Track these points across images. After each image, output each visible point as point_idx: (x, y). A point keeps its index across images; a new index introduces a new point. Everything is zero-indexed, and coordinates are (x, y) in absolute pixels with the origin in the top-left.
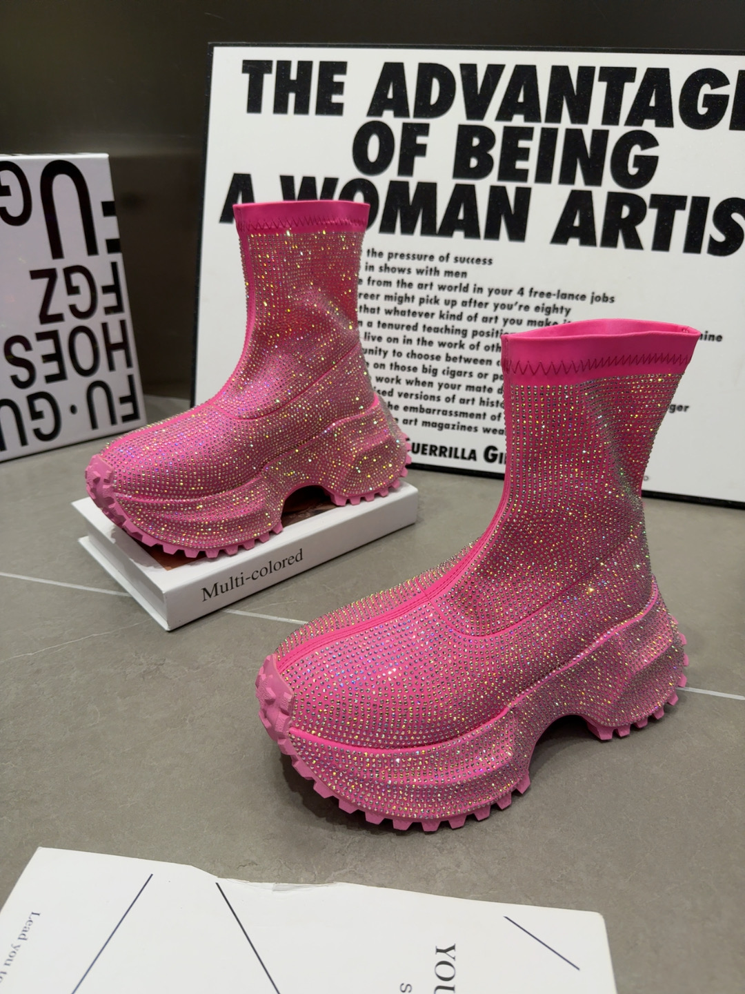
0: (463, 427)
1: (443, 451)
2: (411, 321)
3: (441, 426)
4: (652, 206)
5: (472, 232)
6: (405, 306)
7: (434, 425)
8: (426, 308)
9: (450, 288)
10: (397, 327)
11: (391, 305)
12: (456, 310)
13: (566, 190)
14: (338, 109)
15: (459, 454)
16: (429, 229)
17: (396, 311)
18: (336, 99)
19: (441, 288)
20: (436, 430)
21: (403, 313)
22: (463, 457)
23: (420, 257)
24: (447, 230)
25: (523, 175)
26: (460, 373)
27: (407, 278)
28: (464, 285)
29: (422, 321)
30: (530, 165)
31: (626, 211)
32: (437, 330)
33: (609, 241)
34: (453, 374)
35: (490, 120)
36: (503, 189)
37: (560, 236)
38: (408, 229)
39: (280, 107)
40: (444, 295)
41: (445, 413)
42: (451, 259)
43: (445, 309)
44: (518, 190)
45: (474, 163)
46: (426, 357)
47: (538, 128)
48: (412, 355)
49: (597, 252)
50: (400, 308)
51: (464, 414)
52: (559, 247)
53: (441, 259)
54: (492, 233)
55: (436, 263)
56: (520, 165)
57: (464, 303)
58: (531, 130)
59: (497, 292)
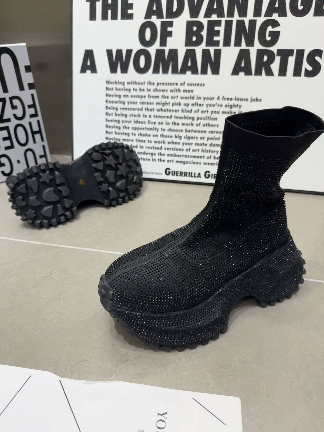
0: (194, 163)
1: (186, 174)
2: (168, 114)
3: (184, 163)
4: (278, 55)
5: (194, 71)
6: (166, 107)
7: (181, 162)
8: (175, 108)
9: (186, 98)
10: (163, 117)
11: (159, 107)
12: (189, 108)
13: (238, 49)
14: (130, 17)
15: (193, 175)
16: (175, 71)
17: (162, 110)
18: (129, 12)
19: (182, 98)
20: (182, 164)
21: (165, 110)
22: (195, 177)
23: (172, 84)
24: (183, 71)
25: (217, 43)
26: (192, 138)
27: (166, 94)
28: (192, 96)
29: (174, 114)
30: (220, 38)
31: (265, 58)
32: (181, 118)
33: (258, 73)
34: (189, 138)
35: (201, 18)
36: (208, 50)
37: (235, 72)
38: (165, 71)
39: (104, 17)
40: (183, 101)
41: (186, 156)
42: (186, 84)
43: (184, 108)
44: (216, 51)
45: (194, 39)
46: (176, 131)
47: (223, 20)
48: (170, 130)
49: (253, 78)
50: (164, 108)
51: (194, 157)
52: (235, 77)
53: (181, 84)
54: (204, 72)
55: (179, 87)
56: (216, 38)
57: (193, 105)
58: (221, 21)
59: (208, 98)
